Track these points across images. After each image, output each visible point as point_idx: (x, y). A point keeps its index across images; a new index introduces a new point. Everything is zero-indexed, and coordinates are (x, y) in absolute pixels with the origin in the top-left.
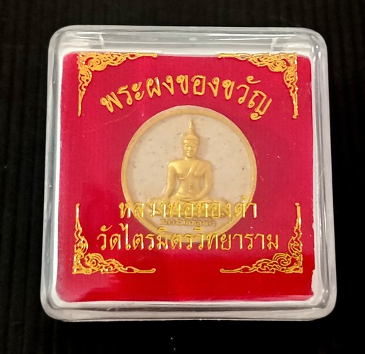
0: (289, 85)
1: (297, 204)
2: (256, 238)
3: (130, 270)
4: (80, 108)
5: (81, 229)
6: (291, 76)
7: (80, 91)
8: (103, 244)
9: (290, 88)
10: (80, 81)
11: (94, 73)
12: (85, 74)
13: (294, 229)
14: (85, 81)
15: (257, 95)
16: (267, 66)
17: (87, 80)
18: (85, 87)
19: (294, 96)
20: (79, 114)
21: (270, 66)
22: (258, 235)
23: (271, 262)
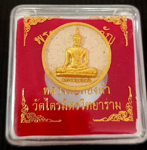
0: (123, 31)
1: (129, 87)
2: (110, 104)
3: (48, 120)
4: (25, 42)
5: (25, 101)
6: (124, 26)
7: (25, 34)
8: (36, 108)
9: (124, 32)
11: (32, 26)
12: (27, 27)
13: (128, 99)
15: (108, 35)
16: (112, 22)
17: (28, 30)
18: (27, 33)
19: (126, 36)
20: (24, 45)
21: (114, 22)
22: (111, 102)
23: (118, 115)
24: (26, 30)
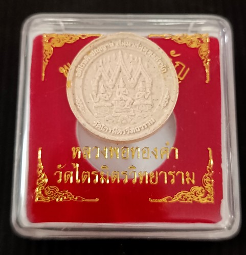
0: (203, 58)
1: (209, 149)
2: (177, 174)
3: (79, 199)
4: (44, 75)
5: (42, 167)
6: (204, 51)
7: (44, 61)
8: (59, 179)
9: (204, 60)
10: (44, 55)
11: (55, 49)
12: (48, 50)
13: (206, 168)
14: (48, 55)
15: (177, 65)
16: (185, 44)
17: (50, 54)
18: (48, 59)
19: (207, 65)
20: (43, 79)
21: (188, 43)
22: (178, 172)
23: (189, 193)
24: (47, 56)
